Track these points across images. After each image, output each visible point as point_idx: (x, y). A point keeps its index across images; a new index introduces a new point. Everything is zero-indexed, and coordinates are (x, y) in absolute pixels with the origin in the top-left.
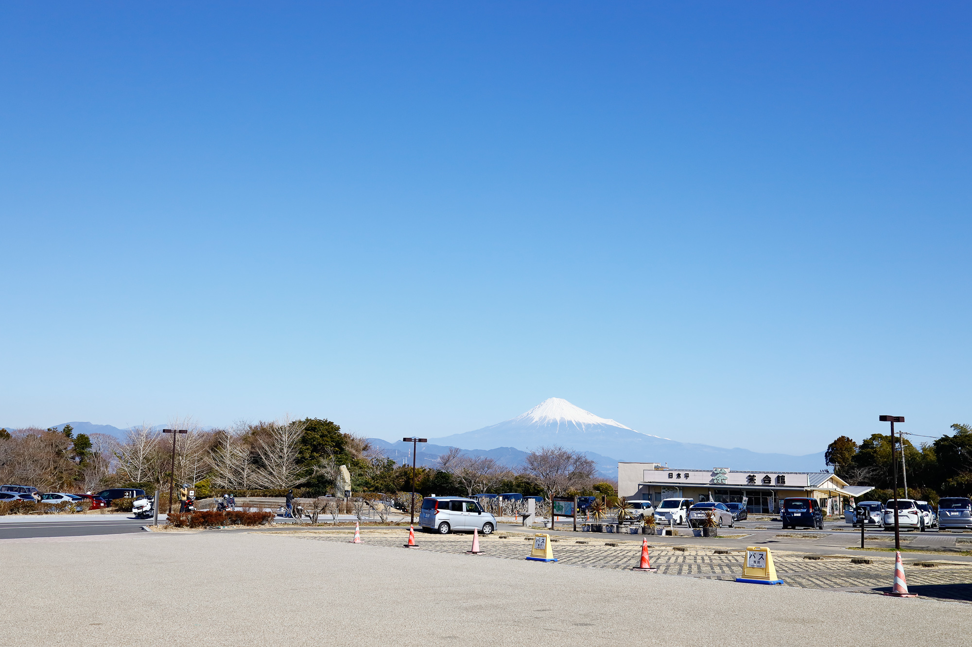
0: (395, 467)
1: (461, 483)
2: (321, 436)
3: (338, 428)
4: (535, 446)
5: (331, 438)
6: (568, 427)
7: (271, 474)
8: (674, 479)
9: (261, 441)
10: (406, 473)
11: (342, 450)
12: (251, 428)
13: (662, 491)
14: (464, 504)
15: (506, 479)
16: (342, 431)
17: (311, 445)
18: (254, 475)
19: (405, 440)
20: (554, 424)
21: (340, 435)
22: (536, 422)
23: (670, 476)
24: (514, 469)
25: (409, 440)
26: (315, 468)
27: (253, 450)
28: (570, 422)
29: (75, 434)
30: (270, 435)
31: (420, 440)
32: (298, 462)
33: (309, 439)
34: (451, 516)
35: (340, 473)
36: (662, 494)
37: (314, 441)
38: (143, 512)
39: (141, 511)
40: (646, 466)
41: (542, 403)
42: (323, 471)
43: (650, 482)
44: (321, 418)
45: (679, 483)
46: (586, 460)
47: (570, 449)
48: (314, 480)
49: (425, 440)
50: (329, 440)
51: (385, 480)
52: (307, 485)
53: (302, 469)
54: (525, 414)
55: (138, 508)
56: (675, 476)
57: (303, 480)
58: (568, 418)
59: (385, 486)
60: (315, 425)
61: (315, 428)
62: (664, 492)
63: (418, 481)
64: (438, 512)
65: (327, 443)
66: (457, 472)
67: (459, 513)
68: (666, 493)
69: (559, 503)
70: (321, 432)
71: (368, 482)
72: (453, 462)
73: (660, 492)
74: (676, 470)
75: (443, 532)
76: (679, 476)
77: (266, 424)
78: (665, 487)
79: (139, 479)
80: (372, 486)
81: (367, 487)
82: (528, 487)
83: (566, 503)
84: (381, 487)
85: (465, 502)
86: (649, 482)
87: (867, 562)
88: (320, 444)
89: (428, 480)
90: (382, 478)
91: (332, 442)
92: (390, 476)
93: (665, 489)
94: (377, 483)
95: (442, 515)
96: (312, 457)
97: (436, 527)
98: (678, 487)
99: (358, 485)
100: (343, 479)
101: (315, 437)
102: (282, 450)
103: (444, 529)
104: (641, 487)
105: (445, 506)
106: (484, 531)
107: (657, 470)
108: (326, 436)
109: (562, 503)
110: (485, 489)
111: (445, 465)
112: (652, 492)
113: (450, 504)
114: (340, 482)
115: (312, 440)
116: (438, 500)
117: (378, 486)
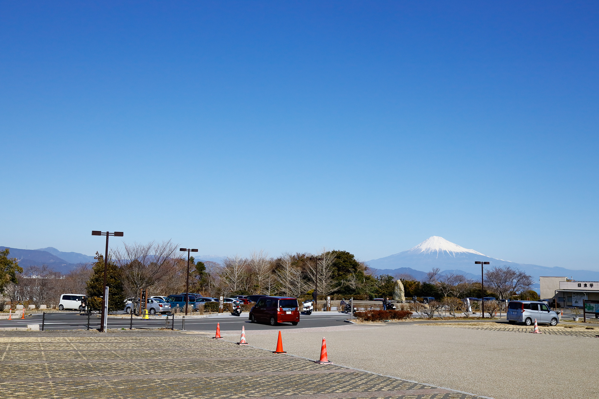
2: (343, 262)
5: (350, 262)
8: (582, 288)
11: (357, 270)
12: (292, 257)
13: (573, 295)
14: (539, 306)
16: (355, 258)
17: (338, 267)
18: (305, 286)
19: (476, 263)
20: (435, 252)
21: (354, 261)
22: (424, 251)
23: (579, 285)
26: (342, 281)
27: (304, 271)
28: (445, 252)
31: (485, 263)
32: (333, 277)
33: (337, 263)
34: (532, 314)
35: (397, 285)
36: (573, 297)
37: (340, 264)
40: (560, 279)
41: (427, 240)
42: (348, 283)
43: (564, 290)
44: (342, 250)
45: (586, 290)
48: (342, 289)
49: (488, 263)
50: (349, 264)
51: (389, 289)
52: (338, 292)
53: (335, 282)
54: (416, 247)
56: (582, 285)
57: (336, 289)
58: (444, 249)
60: (340, 255)
61: (340, 257)
62: (574, 296)
63: (412, 289)
64: (524, 311)
65: (348, 266)
66: (436, 282)
67: (537, 311)
68: (576, 297)
69: (590, 305)
70: (344, 259)
71: (378, 290)
72: (436, 277)
73: (570, 296)
74: (589, 282)
75: (528, 324)
76: (586, 285)
78: (574, 293)
79: (235, 289)
80: (381, 293)
81: (377, 293)
83: (596, 304)
85: (539, 304)
86: (562, 290)
88: (343, 266)
90: (386, 287)
91: (350, 265)
92: (391, 286)
93: (575, 294)
94: (383, 291)
95: (526, 313)
96: (339, 275)
97: (524, 321)
98: (585, 292)
99: (372, 292)
100: (400, 289)
101: (341, 262)
102: (322, 270)
103: (529, 322)
104: (557, 293)
105: (527, 307)
106: (552, 323)
107: (568, 282)
108: (347, 261)
109: (592, 305)
110: (458, 294)
111: (430, 279)
112: (566, 296)
113: (531, 306)
114: (398, 291)
115: (339, 264)
116: (523, 303)
117: (384, 293)
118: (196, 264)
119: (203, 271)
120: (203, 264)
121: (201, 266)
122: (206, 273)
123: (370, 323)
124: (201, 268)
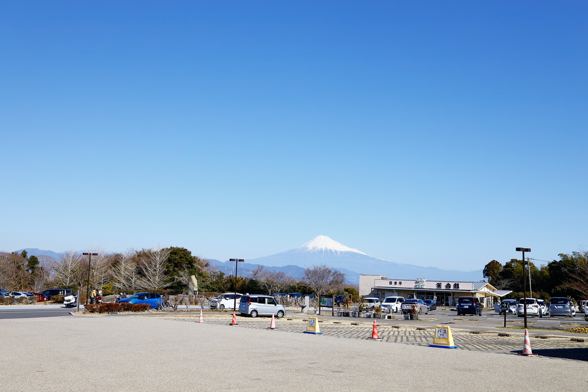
0: (224, 277)
1: (264, 286)
2: (179, 258)
3: (190, 253)
4: (309, 264)
5: (186, 258)
6: (329, 253)
7: (149, 280)
8: (393, 285)
9: (143, 261)
10: (231, 280)
11: (192, 266)
12: (137, 252)
13: (386, 292)
14: (266, 300)
15: (292, 285)
16: (193, 255)
17: (173, 263)
18: (138, 281)
19: (231, 260)
20: (321, 251)
21: (192, 257)
22: (310, 250)
23: (391, 283)
24: (297, 278)
25: (233, 260)
26: (176, 277)
27: (138, 266)
28: (331, 250)
29: (29, 256)
30: (149, 257)
31: (240, 260)
32: (166, 273)
33: (172, 259)
34: (258, 307)
35: (191, 280)
36: (385, 294)
37: (175, 260)
38: (70, 303)
39: (69, 303)
40: (376, 277)
41: (314, 239)
42: (181, 279)
43: (379, 287)
44: (180, 246)
45: (396, 288)
46: (340, 273)
47: (330, 266)
48: (175, 284)
49: (243, 260)
50: (184, 260)
51: (219, 284)
52: (171, 287)
53: (168, 277)
54: (304, 245)
55: (67, 301)
56: (393, 283)
57: (168, 285)
58: (329, 248)
59: (219, 288)
60: (176, 251)
61: (176, 253)
62: (387, 293)
63: (239, 285)
64: (250, 304)
65: (183, 262)
66: (262, 280)
67: (263, 304)
68: (388, 293)
69: (323, 299)
70: (180, 255)
71: (208, 286)
72: (260, 273)
73: (384, 293)
74: (394, 280)
75: (253, 316)
76: (396, 283)
77: (146, 250)
78: (387, 290)
79: (68, 283)
80: (211, 288)
81: (207, 289)
82: (305, 289)
83: (328, 299)
84: (216, 289)
85: (267, 298)
86: (378, 287)
87: (507, 335)
88: (179, 263)
89: (244, 284)
90: (217, 283)
91: (186, 261)
92: (221, 282)
93: (387, 291)
94: (213, 286)
95: (253, 306)
96: (174, 270)
97: (249, 313)
98: (395, 290)
99: (202, 288)
100: (193, 284)
101: (176, 258)
102: (156, 266)
103: (254, 314)
104: (373, 289)
105: (254, 300)
106: (278, 316)
107: (382, 280)
108: (183, 257)
109: (325, 299)
110: (279, 290)
111: (255, 275)
112: (380, 293)
113: (258, 299)
114: (191, 286)
115: (174, 260)
116: (251, 297)
117: (214, 288)
118: (29, 257)
119: (36, 265)
120: (37, 258)
121: (34, 261)
122: (39, 268)
123: (96, 315)
124: (33, 262)
